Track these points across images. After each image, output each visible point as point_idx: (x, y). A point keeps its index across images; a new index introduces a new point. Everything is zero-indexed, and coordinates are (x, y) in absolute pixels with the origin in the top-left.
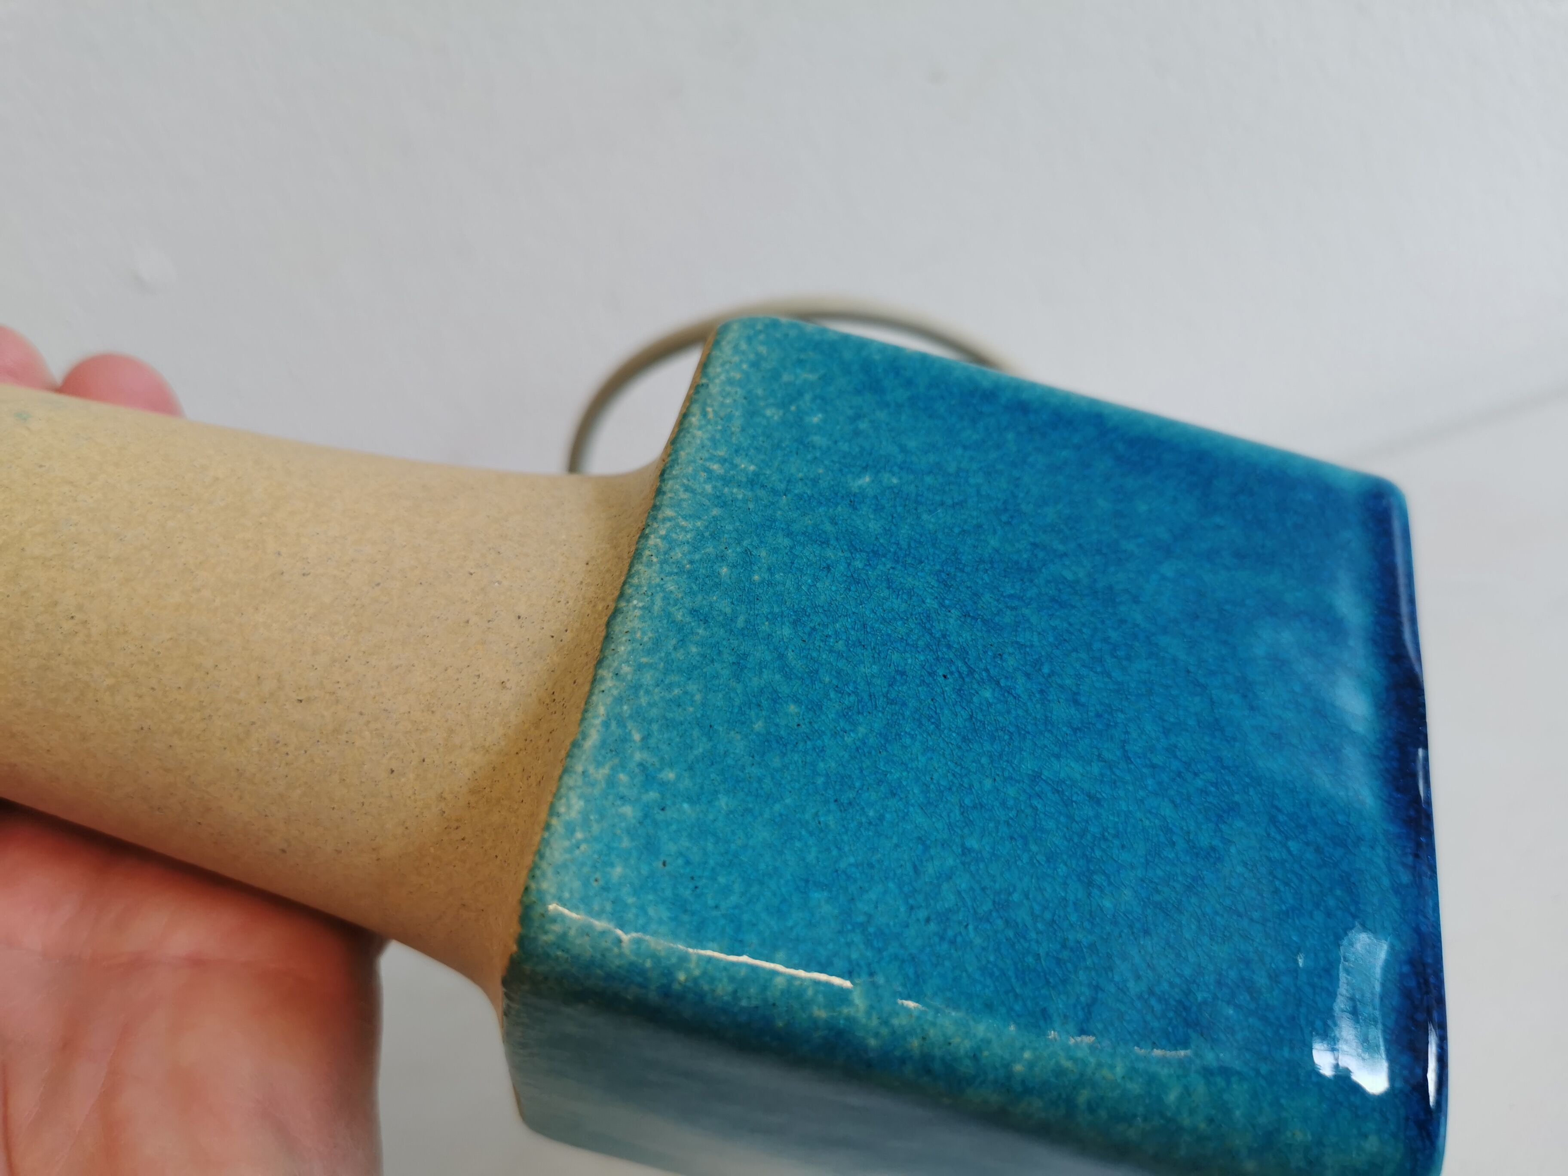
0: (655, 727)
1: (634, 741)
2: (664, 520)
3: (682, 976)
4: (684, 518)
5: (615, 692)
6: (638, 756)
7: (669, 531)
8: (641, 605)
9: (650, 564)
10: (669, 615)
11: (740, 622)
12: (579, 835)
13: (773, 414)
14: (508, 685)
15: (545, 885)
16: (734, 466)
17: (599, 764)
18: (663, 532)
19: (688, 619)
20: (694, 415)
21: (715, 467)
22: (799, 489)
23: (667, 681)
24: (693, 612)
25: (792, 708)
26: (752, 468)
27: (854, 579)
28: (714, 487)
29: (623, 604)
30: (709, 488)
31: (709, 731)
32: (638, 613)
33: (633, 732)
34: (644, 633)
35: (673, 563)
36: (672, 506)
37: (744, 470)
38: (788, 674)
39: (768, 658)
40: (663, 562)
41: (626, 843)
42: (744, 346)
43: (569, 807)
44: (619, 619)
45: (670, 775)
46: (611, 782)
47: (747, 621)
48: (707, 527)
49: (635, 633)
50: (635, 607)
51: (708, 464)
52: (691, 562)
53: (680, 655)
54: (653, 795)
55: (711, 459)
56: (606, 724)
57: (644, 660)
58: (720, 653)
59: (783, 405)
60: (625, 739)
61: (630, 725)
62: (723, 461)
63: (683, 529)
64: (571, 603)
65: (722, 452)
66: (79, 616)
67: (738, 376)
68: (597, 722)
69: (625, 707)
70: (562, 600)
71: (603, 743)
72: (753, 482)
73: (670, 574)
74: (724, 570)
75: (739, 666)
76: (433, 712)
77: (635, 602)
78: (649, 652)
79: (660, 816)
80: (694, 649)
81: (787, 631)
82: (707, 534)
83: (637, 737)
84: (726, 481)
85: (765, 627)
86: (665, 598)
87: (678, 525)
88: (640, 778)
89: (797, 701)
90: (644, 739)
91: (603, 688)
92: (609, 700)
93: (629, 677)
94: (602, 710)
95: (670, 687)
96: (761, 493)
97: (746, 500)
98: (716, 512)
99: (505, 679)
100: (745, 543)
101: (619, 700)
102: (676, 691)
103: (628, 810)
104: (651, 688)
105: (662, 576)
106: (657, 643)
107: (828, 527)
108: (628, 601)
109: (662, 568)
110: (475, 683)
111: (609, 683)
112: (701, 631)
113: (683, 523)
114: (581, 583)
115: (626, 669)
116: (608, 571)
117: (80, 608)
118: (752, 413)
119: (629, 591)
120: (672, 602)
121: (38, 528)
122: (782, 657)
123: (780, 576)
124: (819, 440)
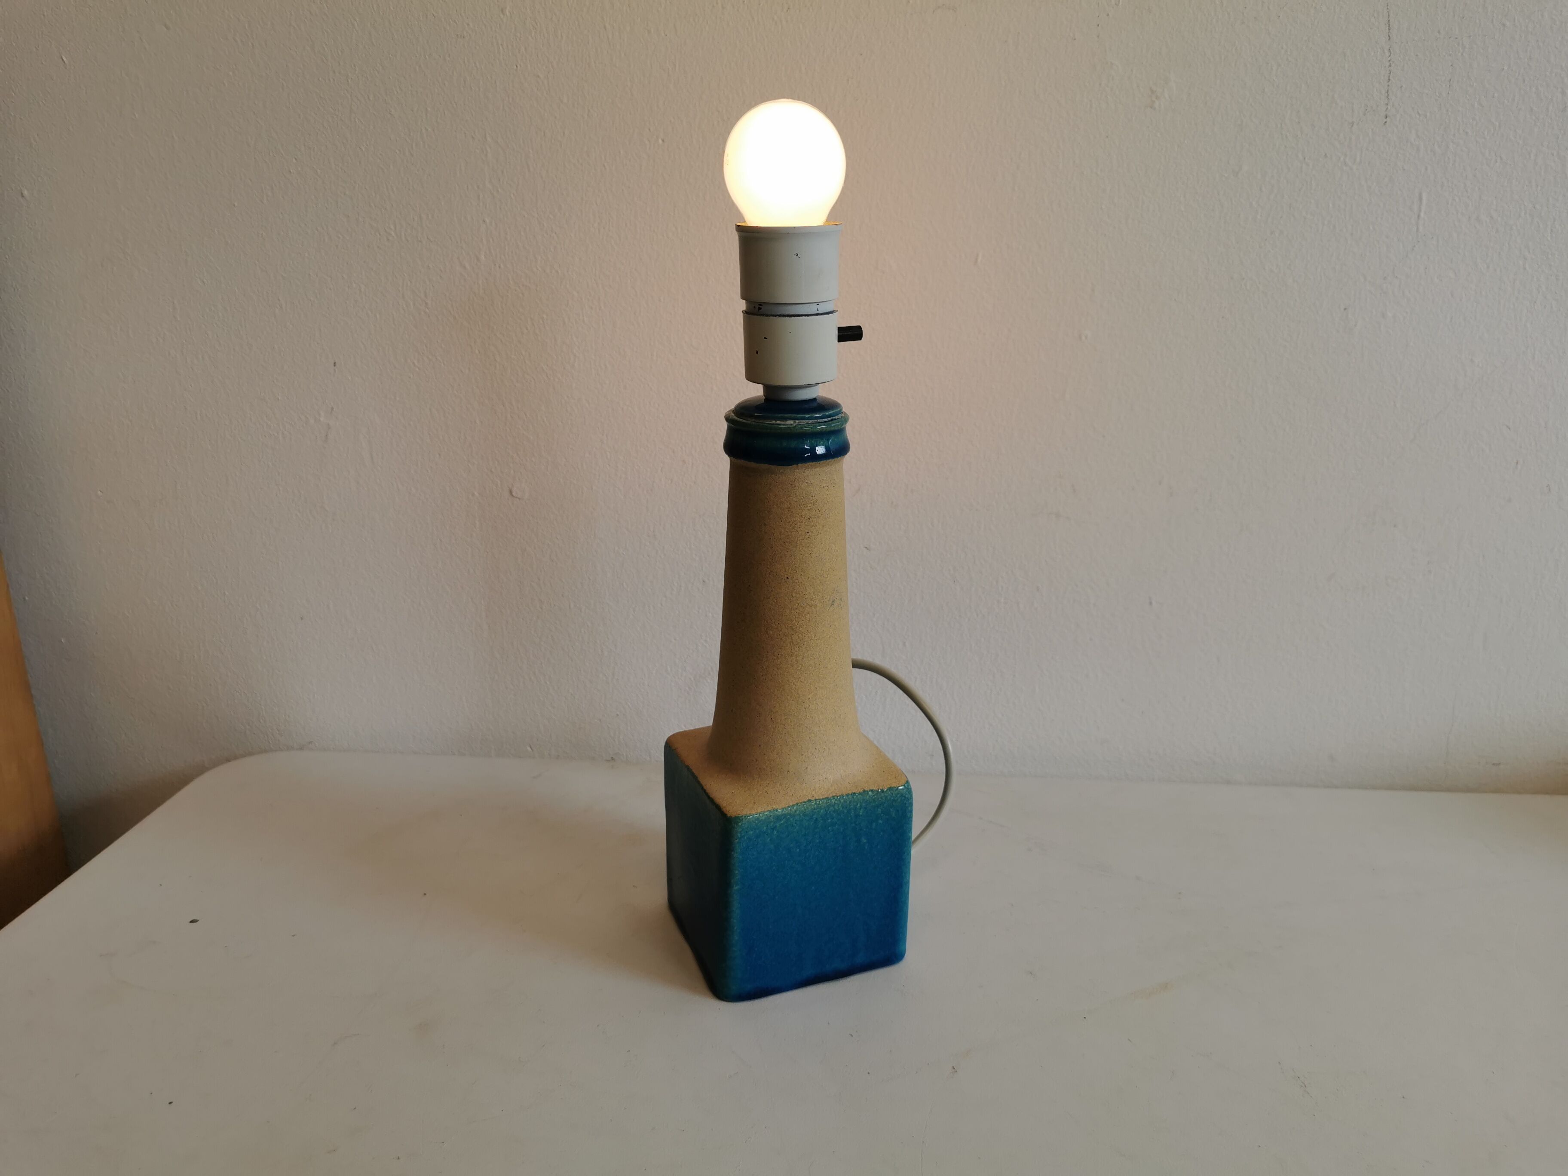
0: (785, 824)
3: (733, 853)
4: (842, 805)
6: (778, 825)
9: (827, 804)
11: (817, 830)
12: (757, 822)
13: (879, 811)
14: (789, 773)
15: (744, 820)
16: (860, 809)
17: (773, 818)
18: (836, 802)
19: (814, 819)
20: (873, 793)
21: (859, 805)
22: (858, 827)
23: (797, 822)
25: (798, 850)
27: (836, 849)
30: (852, 806)
31: (787, 836)
34: (808, 811)
35: (828, 808)
36: (844, 801)
37: (860, 812)
38: (807, 846)
39: (809, 840)
41: (757, 831)
42: (898, 796)
43: (762, 817)
44: (810, 804)
45: (775, 832)
46: (771, 822)
50: (814, 806)
52: (830, 812)
53: (804, 821)
54: (769, 831)
55: (860, 802)
57: (801, 815)
58: (808, 829)
59: (883, 812)
60: (781, 820)
61: (784, 819)
62: (861, 806)
63: (839, 806)
64: (813, 781)
65: (864, 805)
66: (779, 656)
67: (889, 798)
68: (783, 812)
69: (788, 816)
70: (814, 777)
71: (779, 816)
72: (857, 816)
74: (829, 820)
75: (805, 835)
76: (777, 755)
79: (765, 835)
80: (807, 824)
81: (817, 841)
84: (856, 809)
87: (839, 804)
88: (772, 827)
89: (800, 850)
96: (854, 819)
97: (851, 816)
98: (846, 811)
100: (839, 822)
102: (795, 825)
103: (765, 828)
107: (849, 838)
112: (812, 823)
113: (840, 805)
118: (878, 806)
121: (800, 635)
122: (810, 843)
123: (831, 833)
124: (874, 825)
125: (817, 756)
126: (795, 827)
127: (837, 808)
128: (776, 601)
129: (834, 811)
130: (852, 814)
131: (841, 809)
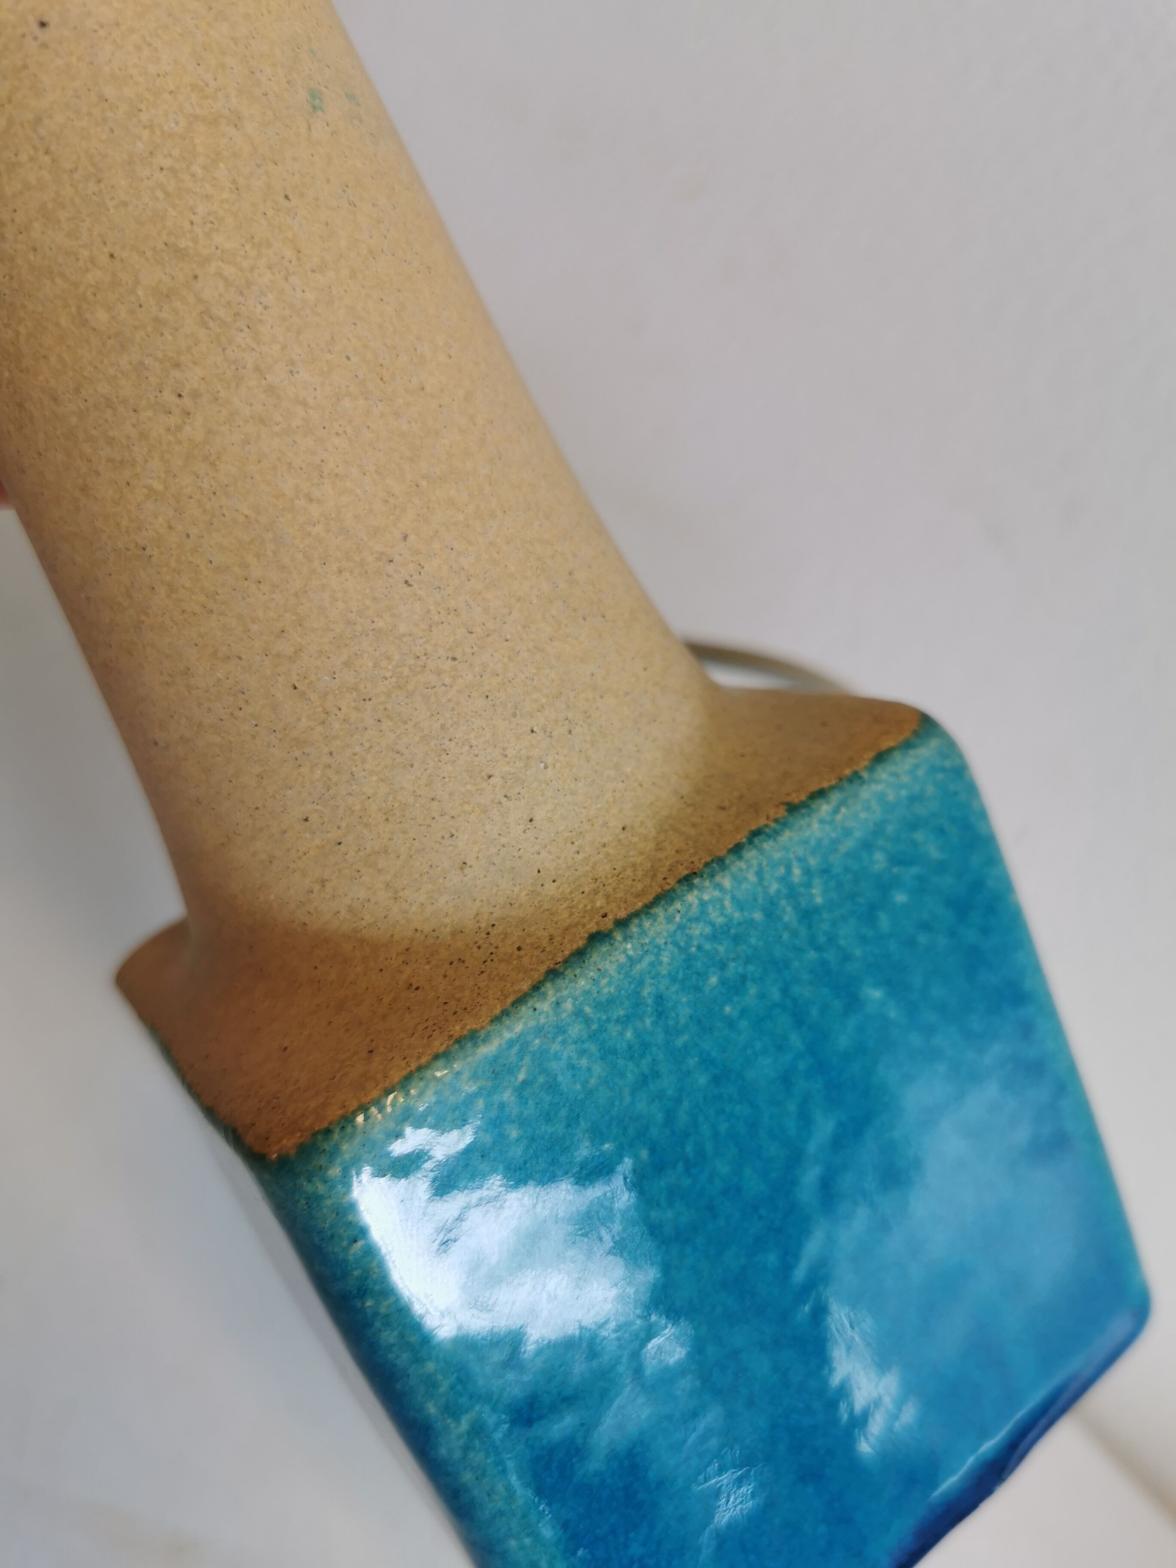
0: (541, 1079)
1: (516, 1078)
2: (719, 887)
4: (733, 898)
5: (543, 1020)
7: (712, 901)
8: (631, 953)
9: (670, 920)
10: (641, 983)
11: (680, 1041)
13: (880, 859)
14: (467, 870)
15: (345, 1147)
16: (809, 885)
17: (474, 1077)
18: (706, 897)
19: (650, 1001)
20: (828, 803)
21: (797, 872)
22: (831, 956)
23: (586, 1046)
24: (659, 998)
26: (819, 900)
27: (786, 1079)
28: (778, 891)
29: (618, 936)
30: (774, 887)
31: (572, 1121)
32: (622, 959)
33: (523, 1070)
34: (609, 984)
35: (687, 935)
36: (734, 878)
38: (670, 1117)
39: (670, 1092)
40: (681, 927)
42: (921, 773)
43: (421, 1094)
44: (604, 948)
45: (514, 1133)
47: (685, 1046)
48: (739, 924)
49: (604, 977)
50: (625, 951)
51: (795, 863)
52: (699, 948)
53: (614, 1030)
55: (799, 859)
56: (511, 1043)
57: (588, 1009)
58: (642, 1056)
59: (895, 860)
60: (511, 1071)
61: (527, 1060)
62: (807, 872)
63: (723, 907)
64: (580, 857)
65: (813, 862)
66: (187, 401)
67: (891, 798)
68: (507, 1035)
69: (537, 1041)
70: (576, 843)
71: (496, 1058)
72: (808, 915)
73: (676, 944)
74: (714, 980)
75: (643, 1081)
76: (387, 819)
77: (629, 946)
78: (598, 1006)
80: (629, 1035)
81: (702, 1080)
82: (733, 931)
83: (521, 1076)
84: (792, 894)
85: (692, 1062)
86: (652, 964)
87: (720, 901)
88: (492, 1115)
89: (652, 1151)
90: (525, 1083)
91: (538, 1006)
92: (532, 1023)
93: (564, 1015)
94: (519, 1028)
95: (582, 1053)
96: (803, 931)
97: (787, 927)
98: (758, 916)
99: (469, 863)
100: (751, 968)
101: (539, 1030)
104: (569, 1040)
105: (669, 940)
106: (611, 1002)
107: (814, 1012)
108: (626, 939)
109: (675, 932)
110: (443, 838)
111: (545, 1006)
112: (648, 1021)
113: (727, 903)
114: (604, 846)
115: (568, 1005)
116: (634, 865)
117: (196, 395)
118: (867, 846)
119: (634, 929)
120: (653, 972)
121: (229, 270)
122: (678, 1101)
123: (743, 1024)
124: (884, 921)
125: (549, 760)
126: (589, 1069)
127: (720, 920)
128: (47, 159)
129: (714, 938)
130: (789, 915)
131: (737, 915)
